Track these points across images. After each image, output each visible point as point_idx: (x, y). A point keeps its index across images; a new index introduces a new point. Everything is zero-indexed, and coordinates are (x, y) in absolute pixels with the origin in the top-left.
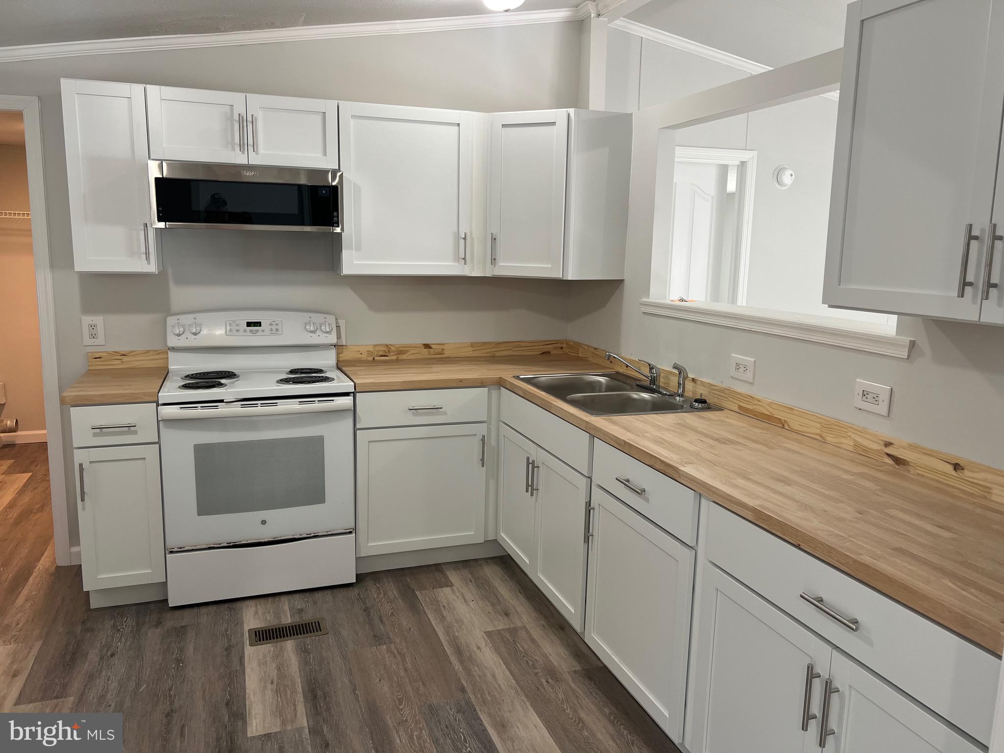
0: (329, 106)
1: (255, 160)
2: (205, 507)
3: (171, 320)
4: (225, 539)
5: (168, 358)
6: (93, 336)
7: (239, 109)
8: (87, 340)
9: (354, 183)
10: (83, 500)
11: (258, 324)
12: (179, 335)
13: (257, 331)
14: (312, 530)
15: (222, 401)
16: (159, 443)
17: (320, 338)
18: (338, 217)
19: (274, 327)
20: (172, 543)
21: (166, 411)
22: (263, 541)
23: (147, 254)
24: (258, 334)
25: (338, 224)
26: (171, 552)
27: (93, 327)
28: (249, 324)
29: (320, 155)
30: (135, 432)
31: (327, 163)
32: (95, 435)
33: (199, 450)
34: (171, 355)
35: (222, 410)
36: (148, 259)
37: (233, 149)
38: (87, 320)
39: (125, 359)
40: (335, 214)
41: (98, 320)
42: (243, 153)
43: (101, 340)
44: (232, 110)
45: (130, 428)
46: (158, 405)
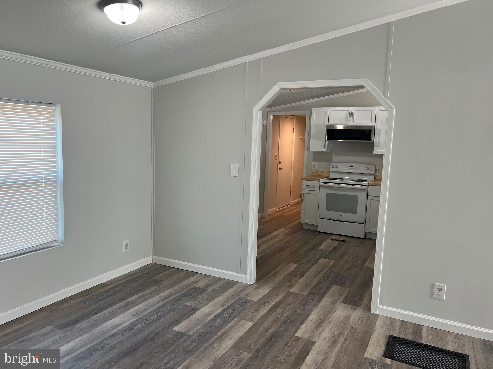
0: (374, 108)
1: (353, 123)
2: (328, 209)
3: (332, 164)
4: (331, 218)
5: (329, 174)
6: (314, 167)
7: (350, 111)
8: (313, 168)
9: (379, 129)
10: (303, 201)
11: (353, 167)
12: (332, 168)
13: (352, 168)
14: (353, 221)
15: (334, 183)
16: (319, 191)
17: (369, 172)
18: (371, 138)
19: (357, 168)
20: (320, 216)
21: (321, 183)
22: (340, 220)
23: (325, 147)
24: (352, 169)
25: (371, 140)
26: (319, 218)
27: (314, 165)
28: (350, 167)
29: (370, 121)
30: (315, 188)
31: (372, 123)
32: (307, 187)
33: (328, 194)
34: (330, 173)
35: (334, 185)
36: (325, 148)
37: (348, 121)
38: (314, 163)
39: (320, 173)
40: (370, 137)
41: (316, 163)
42: (350, 122)
43: (316, 168)
44: (348, 111)
45: (314, 187)
46: (320, 182)
